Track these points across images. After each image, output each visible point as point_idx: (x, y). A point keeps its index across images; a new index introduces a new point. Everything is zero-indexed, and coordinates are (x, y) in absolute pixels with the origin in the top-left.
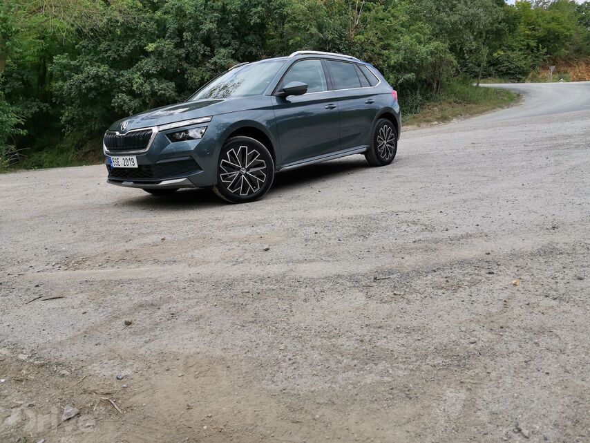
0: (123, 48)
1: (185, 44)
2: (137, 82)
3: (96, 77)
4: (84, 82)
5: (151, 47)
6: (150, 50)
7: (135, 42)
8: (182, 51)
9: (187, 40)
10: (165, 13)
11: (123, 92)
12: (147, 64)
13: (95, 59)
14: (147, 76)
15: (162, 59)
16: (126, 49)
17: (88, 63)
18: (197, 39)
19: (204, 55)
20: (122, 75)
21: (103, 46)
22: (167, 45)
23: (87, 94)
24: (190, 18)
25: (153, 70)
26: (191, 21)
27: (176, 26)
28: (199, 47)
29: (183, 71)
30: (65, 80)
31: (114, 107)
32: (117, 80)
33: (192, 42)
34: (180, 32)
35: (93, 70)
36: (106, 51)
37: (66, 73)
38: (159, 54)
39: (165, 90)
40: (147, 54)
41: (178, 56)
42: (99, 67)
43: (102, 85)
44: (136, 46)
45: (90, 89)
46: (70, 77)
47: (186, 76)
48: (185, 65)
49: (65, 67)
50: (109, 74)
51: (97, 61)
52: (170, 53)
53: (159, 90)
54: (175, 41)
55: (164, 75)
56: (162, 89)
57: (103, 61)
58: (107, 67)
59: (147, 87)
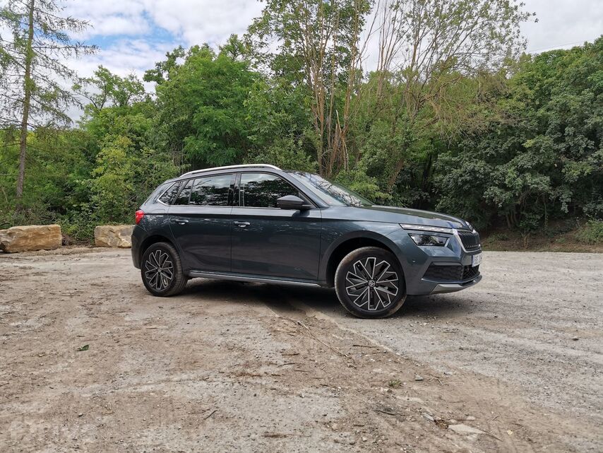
0: (502, 145)
1: (566, 139)
2: (509, 177)
3: (473, 172)
4: (461, 176)
5: (529, 143)
6: (527, 146)
7: (514, 139)
8: (562, 146)
9: (568, 135)
10: (548, 110)
11: (496, 185)
12: (523, 160)
13: (475, 155)
14: (521, 171)
15: (539, 154)
16: (505, 146)
17: (467, 159)
18: (581, 133)
19: (586, 149)
20: (498, 170)
21: (483, 144)
22: (546, 141)
23: (462, 186)
24: (574, 114)
25: (529, 165)
26: (575, 116)
27: (559, 122)
28: (581, 141)
29: (561, 166)
30: (445, 174)
31: (485, 199)
32: (492, 174)
33: (575, 136)
34: (562, 128)
35: (469, 166)
36: (485, 148)
37: (447, 168)
38: (536, 149)
39: (538, 184)
40: (524, 150)
41: (557, 151)
42: (476, 163)
43: (477, 179)
44: (514, 144)
45: (465, 182)
46: (450, 171)
47: (563, 171)
48: (564, 159)
49: (447, 163)
50: (485, 169)
51: (475, 158)
52: (548, 148)
53: (532, 184)
54: (556, 136)
55: (539, 169)
56: (535, 183)
57: (481, 157)
58: (483, 163)
59: (520, 181)
